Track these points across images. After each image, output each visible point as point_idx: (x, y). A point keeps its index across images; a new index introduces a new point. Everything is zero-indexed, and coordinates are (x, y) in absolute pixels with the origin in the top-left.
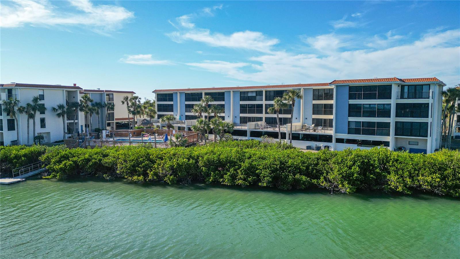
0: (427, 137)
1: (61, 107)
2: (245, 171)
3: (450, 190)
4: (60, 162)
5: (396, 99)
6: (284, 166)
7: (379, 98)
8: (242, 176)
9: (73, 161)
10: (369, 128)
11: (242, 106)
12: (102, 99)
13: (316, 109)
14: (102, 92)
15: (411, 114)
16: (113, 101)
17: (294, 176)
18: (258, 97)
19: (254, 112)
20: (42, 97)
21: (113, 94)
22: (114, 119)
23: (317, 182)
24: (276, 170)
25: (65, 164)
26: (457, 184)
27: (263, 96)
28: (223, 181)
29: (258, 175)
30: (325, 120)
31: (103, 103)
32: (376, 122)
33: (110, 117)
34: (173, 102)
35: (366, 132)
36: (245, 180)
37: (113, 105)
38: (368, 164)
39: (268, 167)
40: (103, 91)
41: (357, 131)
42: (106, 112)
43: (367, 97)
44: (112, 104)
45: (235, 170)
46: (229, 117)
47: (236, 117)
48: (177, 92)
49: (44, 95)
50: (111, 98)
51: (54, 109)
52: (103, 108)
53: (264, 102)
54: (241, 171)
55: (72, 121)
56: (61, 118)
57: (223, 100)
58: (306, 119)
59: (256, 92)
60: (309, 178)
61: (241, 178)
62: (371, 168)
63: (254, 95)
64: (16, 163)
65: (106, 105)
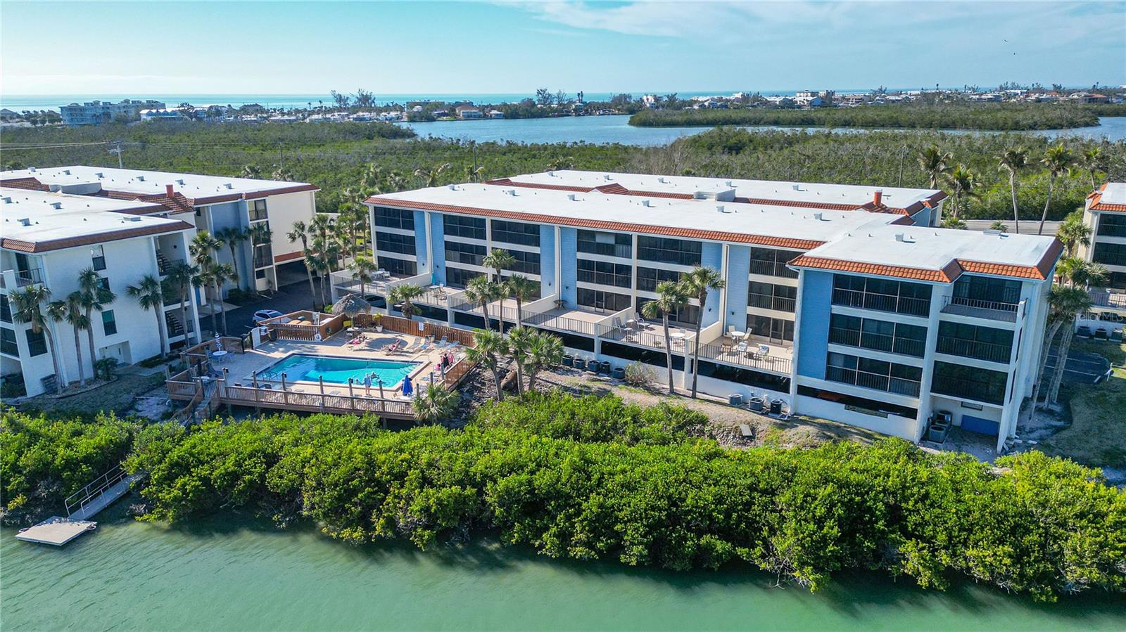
0: (1003, 405)
1: (149, 282)
2: (591, 522)
3: (1029, 585)
4: (169, 479)
5: (941, 312)
6: (677, 509)
7: (901, 311)
8: (583, 536)
9: (200, 479)
10: (873, 374)
11: (583, 264)
12: (239, 219)
13: (757, 295)
14: (239, 200)
15: (972, 349)
16: (267, 218)
17: (699, 540)
18: (620, 248)
19: (609, 282)
20: (100, 263)
21: (264, 200)
22: (271, 260)
23: (749, 555)
24: (659, 523)
25: (184, 485)
26: (1046, 571)
27: (631, 245)
28: (541, 547)
29: (619, 536)
30: (776, 322)
31: (243, 229)
32: (889, 363)
33: (262, 256)
34: (414, 232)
35: (864, 382)
36: (589, 545)
37: (269, 233)
38: (863, 508)
39: (641, 514)
40: (240, 196)
41: (846, 378)
42: (251, 247)
43: (872, 304)
44: (266, 230)
45: (569, 518)
46: (550, 285)
47: (567, 288)
48: (422, 210)
49: (103, 257)
50: (262, 210)
51: (132, 291)
52: (245, 243)
53: (634, 262)
54: (581, 522)
55: (178, 306)
56: (152, 308)
57: (537, 243)
58: (733, 313)
59: (616, 235)
60: (730, 544)
61: (579, 543)
62: (867, 517)
63: (612, 241)
64: (71, 479)
65: (250, 232)
